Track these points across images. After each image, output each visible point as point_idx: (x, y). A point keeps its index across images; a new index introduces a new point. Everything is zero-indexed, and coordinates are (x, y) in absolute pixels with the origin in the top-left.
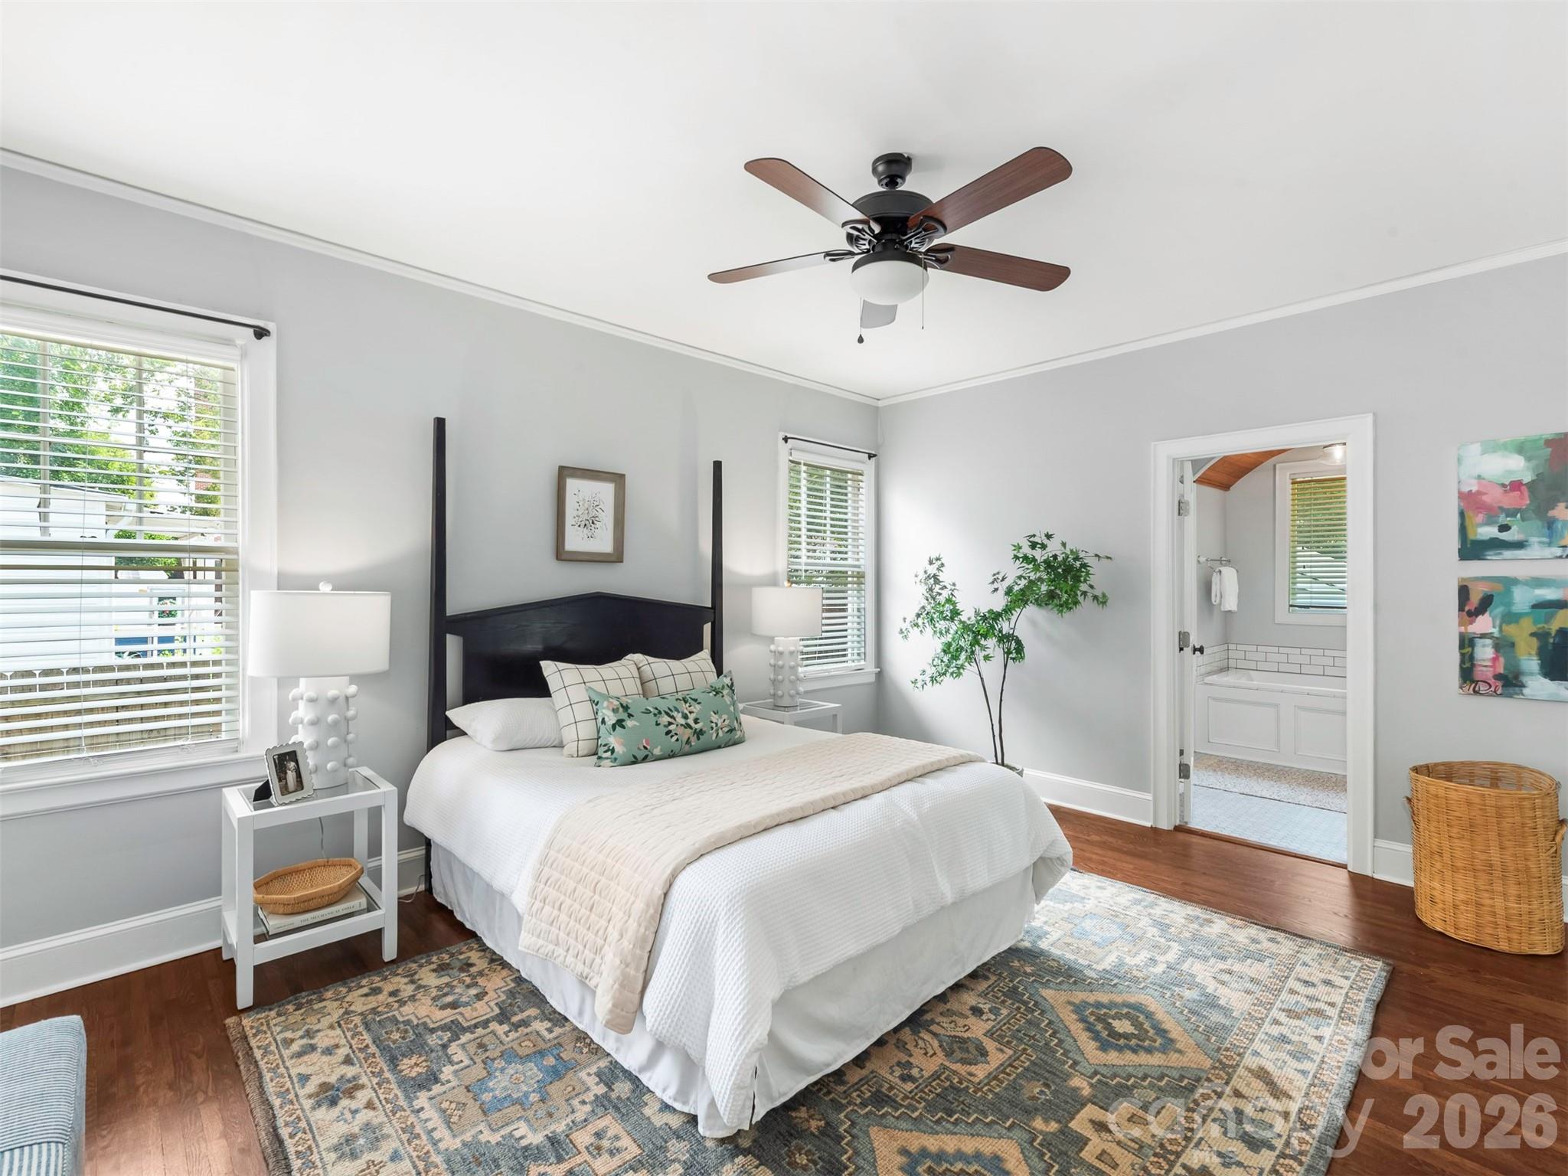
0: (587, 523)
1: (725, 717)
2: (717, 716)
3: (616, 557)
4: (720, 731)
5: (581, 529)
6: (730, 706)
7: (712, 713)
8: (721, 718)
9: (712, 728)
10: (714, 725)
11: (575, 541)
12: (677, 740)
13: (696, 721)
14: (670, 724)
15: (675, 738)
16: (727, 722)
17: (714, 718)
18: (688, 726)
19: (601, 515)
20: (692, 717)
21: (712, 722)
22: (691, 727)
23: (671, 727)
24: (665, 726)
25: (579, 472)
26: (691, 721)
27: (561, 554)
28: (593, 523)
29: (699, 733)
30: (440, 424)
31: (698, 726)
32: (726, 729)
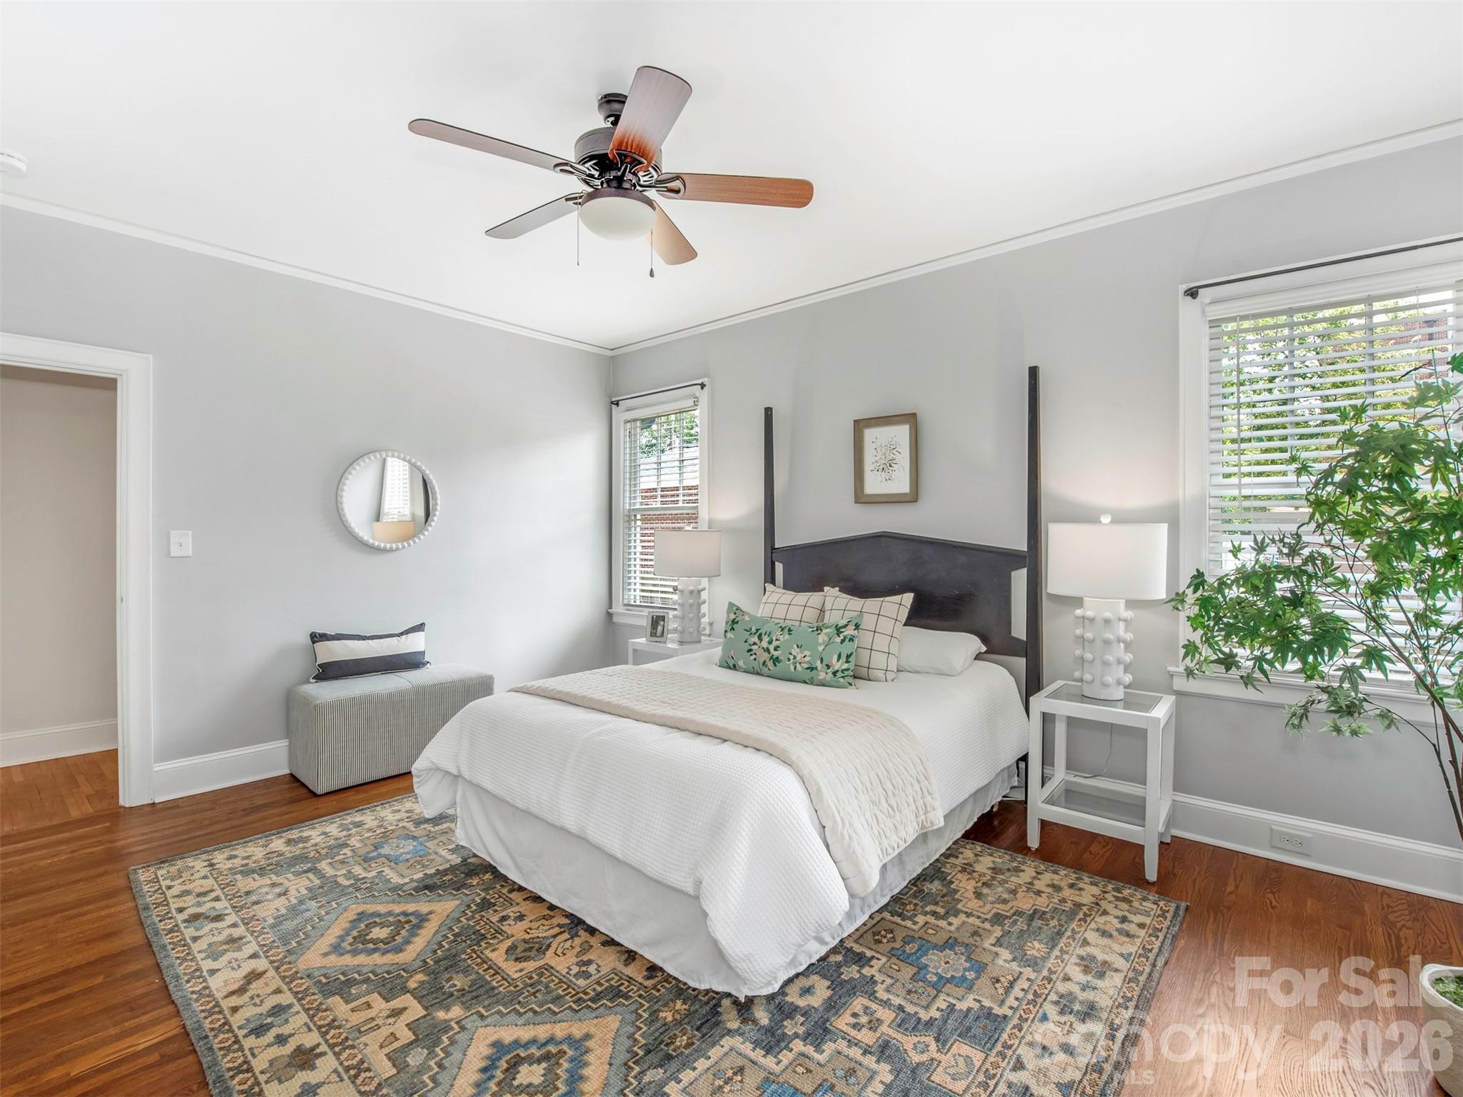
0: (885, 466)
1: (807, 653)
2: (798, 650)
3: (913, 497)
4: (798, 665)
5: (879, 473)
6: (820, 645)
7: (795, 646)
8: (802, 653)
9: (789, 660)
10: (791, 657)
11: (874, 485)
12: (755, 659)
13: (776, 649)
14: (755, 644)
15: (754, 657)
16: (807, 659)
17: (795, 651)
18: (768, 650)
19: (898, 456)
20: (775, 643)
21: (791, 654)
22: (769, 652)
23: (754, 647)
24: (750, 645)
25: (873, 421)
26: (771, 648)
27: (861, 497)
28: (890, 466)
29: (776, 660)
30: (768, 412)
31: (776, 654)
32: (806, 666)
